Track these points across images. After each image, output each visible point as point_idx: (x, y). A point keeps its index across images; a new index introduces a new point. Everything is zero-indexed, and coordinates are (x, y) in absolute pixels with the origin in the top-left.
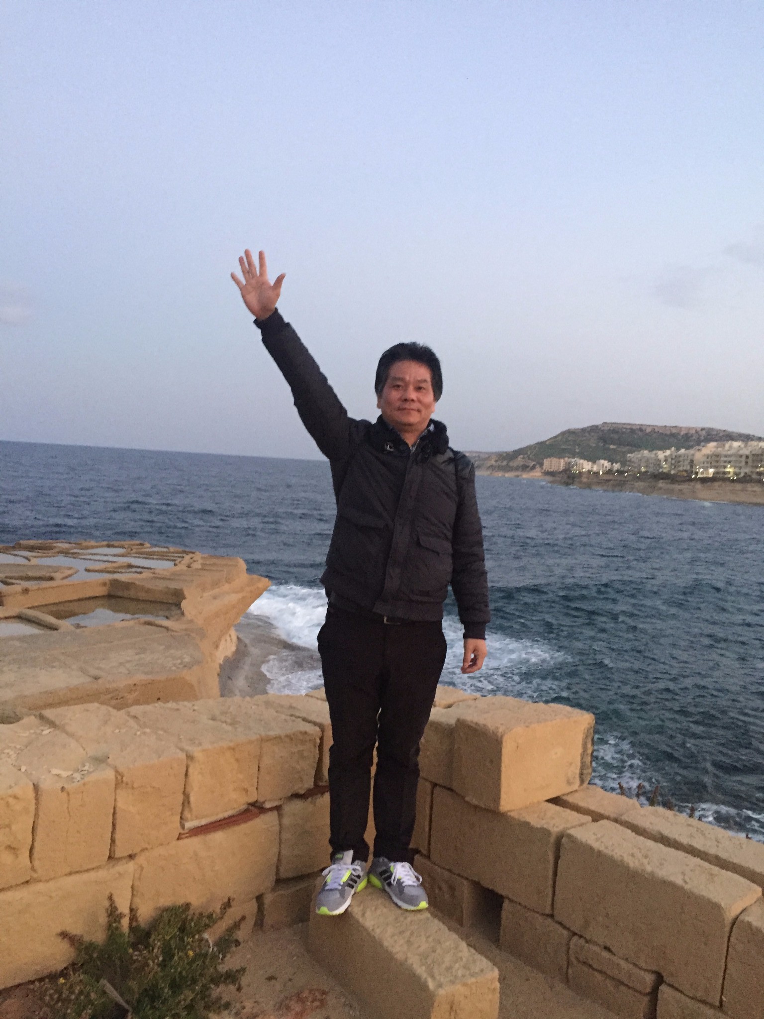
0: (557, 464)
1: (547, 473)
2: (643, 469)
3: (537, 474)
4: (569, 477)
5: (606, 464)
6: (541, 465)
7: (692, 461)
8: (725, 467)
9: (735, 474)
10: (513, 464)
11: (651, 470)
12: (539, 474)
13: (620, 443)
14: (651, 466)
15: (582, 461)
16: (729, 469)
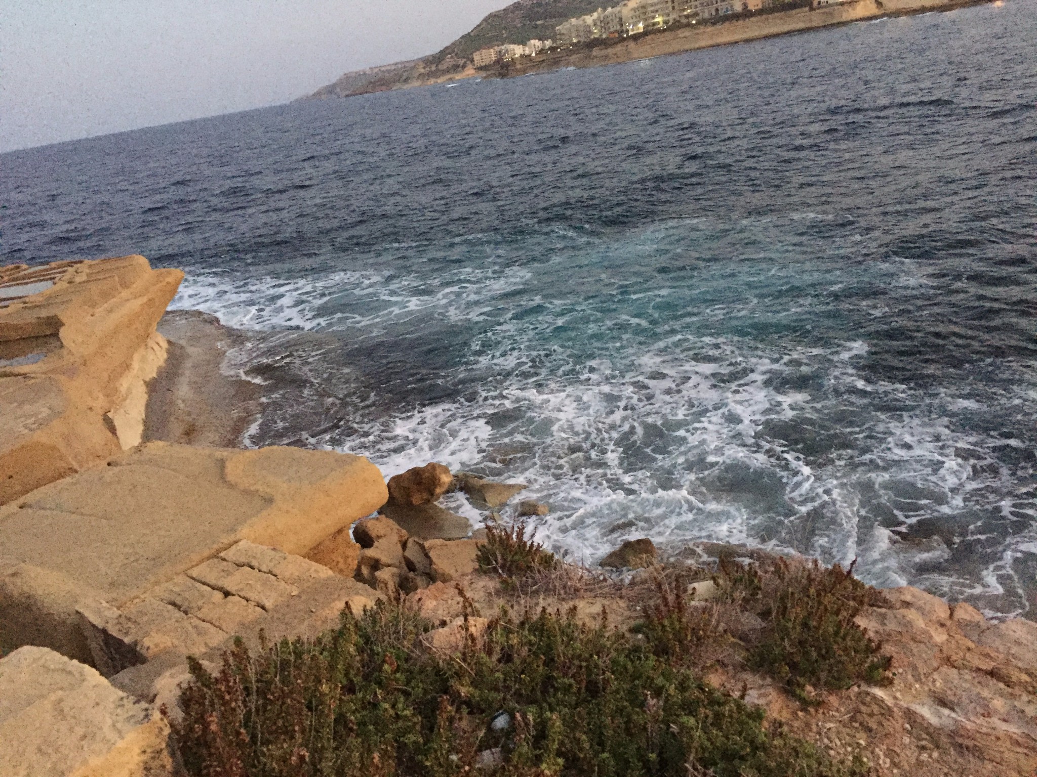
0: (487, 56)
1: (480, 68)
2: (575, 41)
3: (470, 71)
4: (503, 68)
5: (537, 43)
6: (472, 61)
7: (621, 19)
8: (654, 18)
9: (665, 22)
10: (443, 66)
11: (582, 40)
12: (473, 71)
13: (546, 16)
14: (582, 34)
15: (512, 46)
16: (659, 19)
